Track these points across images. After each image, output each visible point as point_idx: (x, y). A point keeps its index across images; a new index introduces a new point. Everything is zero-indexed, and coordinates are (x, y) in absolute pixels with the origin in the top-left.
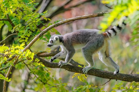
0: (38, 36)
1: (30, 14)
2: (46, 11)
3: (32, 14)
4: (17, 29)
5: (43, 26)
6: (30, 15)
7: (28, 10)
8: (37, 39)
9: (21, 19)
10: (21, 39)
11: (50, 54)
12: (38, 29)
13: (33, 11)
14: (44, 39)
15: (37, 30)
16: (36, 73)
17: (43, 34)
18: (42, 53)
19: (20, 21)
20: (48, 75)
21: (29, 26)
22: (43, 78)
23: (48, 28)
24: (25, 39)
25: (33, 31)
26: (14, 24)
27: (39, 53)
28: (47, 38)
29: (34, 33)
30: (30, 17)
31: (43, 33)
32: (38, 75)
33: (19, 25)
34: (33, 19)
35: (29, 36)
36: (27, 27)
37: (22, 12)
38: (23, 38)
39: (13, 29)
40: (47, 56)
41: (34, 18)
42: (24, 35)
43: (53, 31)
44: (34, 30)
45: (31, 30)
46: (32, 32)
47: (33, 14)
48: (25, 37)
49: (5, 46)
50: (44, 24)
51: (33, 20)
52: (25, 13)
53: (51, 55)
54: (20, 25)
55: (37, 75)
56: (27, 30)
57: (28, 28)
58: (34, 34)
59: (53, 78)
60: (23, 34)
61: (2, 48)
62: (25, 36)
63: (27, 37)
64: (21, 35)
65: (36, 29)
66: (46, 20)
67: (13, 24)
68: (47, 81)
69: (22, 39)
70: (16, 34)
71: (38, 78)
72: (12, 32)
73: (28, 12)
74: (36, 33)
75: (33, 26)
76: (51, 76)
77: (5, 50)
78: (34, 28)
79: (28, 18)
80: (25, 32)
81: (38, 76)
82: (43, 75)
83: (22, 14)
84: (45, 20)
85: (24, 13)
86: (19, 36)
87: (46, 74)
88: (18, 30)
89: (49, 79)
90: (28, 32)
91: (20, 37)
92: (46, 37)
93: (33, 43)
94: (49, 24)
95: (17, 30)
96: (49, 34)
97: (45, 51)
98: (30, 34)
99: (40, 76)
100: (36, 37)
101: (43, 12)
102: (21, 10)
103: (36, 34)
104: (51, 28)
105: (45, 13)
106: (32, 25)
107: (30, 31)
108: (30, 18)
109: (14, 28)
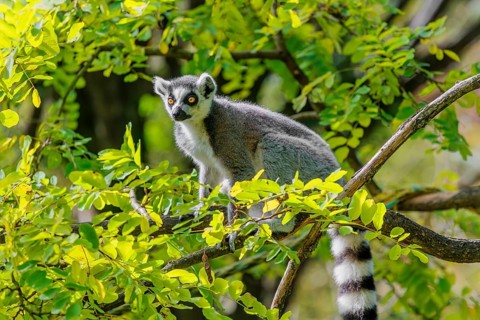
0: (408, 125)
1: (372, 32)
2: (441, 21)
3: (380, 29)
4: (320, 96)
5: (429, 83)
6: (370, 38)
7: (366, 14)
8: (403, 140)
9: (335, 50)
10: (333, 137)
11: (454, 198)
12: (405, 94)
13: (383, 21)
14: (431, 137)
15: (399, 99)
16: (395, 280)
17: (427, 118)
18: (419, 193)
19: (329, 59)
20: (444, 285)
21: (367, 83)
22: (426, 301)
23: (449, 91)
24: (348, 135)
25: (385, 102)
26: (307, 73)
27: (409, 196)
28: (443, 132)
29: (389, 110)
30: (373, 43)
31: (429, 112)
32: (403, 287)
33: (324, 77)
34: (383, 52)
35: (366, 123)
36: (361, 86)
37: (341, 23)
38: (341, 130)
39: (299, 93)
40: (443, 206)
41: (386, 49)
42: (345, 117)
43: (466, 103)
44: (386, 97)
45: (374, 97)
46: (381, 105)
47: (383, 31)
48: (349, 128)
49: (266, 181)
50: (431, 75)
51: (383, 56)
52: (352, 28)
53: (458, 201)
54: (330, 79)
55: (397, 287)
56: (358, 97)
57: (366, 90)
58: (388, 117)
59: (464, 301)
60: (341, 113)
61: (253, 189)
62: (349, 123)
63: (359, 126)
64: (333, 120)
65: (398, 93)
66: (440, 57)
67: (301, 72)
68: (442, 309)
69: (339, 134)
70: (313, 114)
71: (402, 300)
72: (295, 107)
73: (365, 22)
74: (397, 111)
75: (385, 83)
76: (456, 289)
77: (263, 194)
78: (387, 90)
79: (361, 48)
80: (350, 104)
81: (401, 291)
82: (423, 287)
83: (341, 31)
84: (434, 56)
85: (346, 28)
86: (323, 123)
87: (436, 281)
88: (323, 97)
89: (448, 304)
90: (365, 108)
91: (328, 129)
92: (440, 129)
93: (389, 156)
94: (451, 73)
95: (315, 100)
96: (451, 114)
97: (431, 185)
98: (373, 116)
99: (413, 289)
100: (400, 132)
101: (427, 25)
102: (338, 16)
103: (398, 115)
104: (463, 92)
105: (436, 30)
106: (379, 80)
107: (373, 101)
108: (374, 50)
109: (307, 89)
